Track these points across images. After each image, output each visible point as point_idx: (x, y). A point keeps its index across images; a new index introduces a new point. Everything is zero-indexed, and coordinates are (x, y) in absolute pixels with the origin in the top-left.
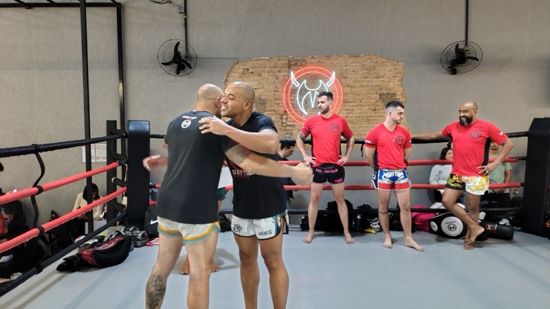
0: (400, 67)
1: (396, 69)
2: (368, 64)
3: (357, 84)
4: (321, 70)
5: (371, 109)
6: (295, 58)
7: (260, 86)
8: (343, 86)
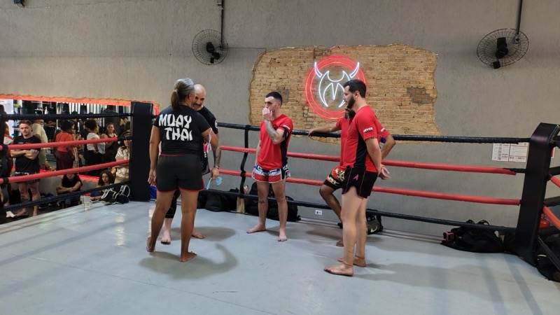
0: (433, 57)
1: (428, 60)
2: (398, 55)
3: (383, 76)
5: (396, 104)
6: (320, 48)
7: (285, 76)
8: (369, 78)
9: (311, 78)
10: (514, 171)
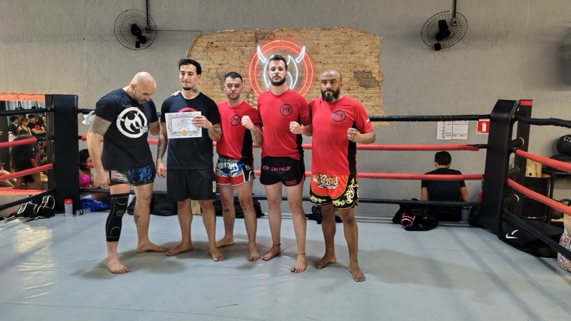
0: (378, 40)
1: (373, 43)
2: (343, 38)
3: (330, 61)
4: (291, 45)
5: (345, 88)
6: (262, 31)
7: (225, 62)
8: (315, 62)
9: (254, 64)
10: (477, 147)
